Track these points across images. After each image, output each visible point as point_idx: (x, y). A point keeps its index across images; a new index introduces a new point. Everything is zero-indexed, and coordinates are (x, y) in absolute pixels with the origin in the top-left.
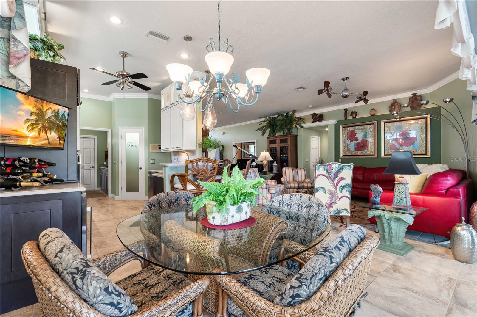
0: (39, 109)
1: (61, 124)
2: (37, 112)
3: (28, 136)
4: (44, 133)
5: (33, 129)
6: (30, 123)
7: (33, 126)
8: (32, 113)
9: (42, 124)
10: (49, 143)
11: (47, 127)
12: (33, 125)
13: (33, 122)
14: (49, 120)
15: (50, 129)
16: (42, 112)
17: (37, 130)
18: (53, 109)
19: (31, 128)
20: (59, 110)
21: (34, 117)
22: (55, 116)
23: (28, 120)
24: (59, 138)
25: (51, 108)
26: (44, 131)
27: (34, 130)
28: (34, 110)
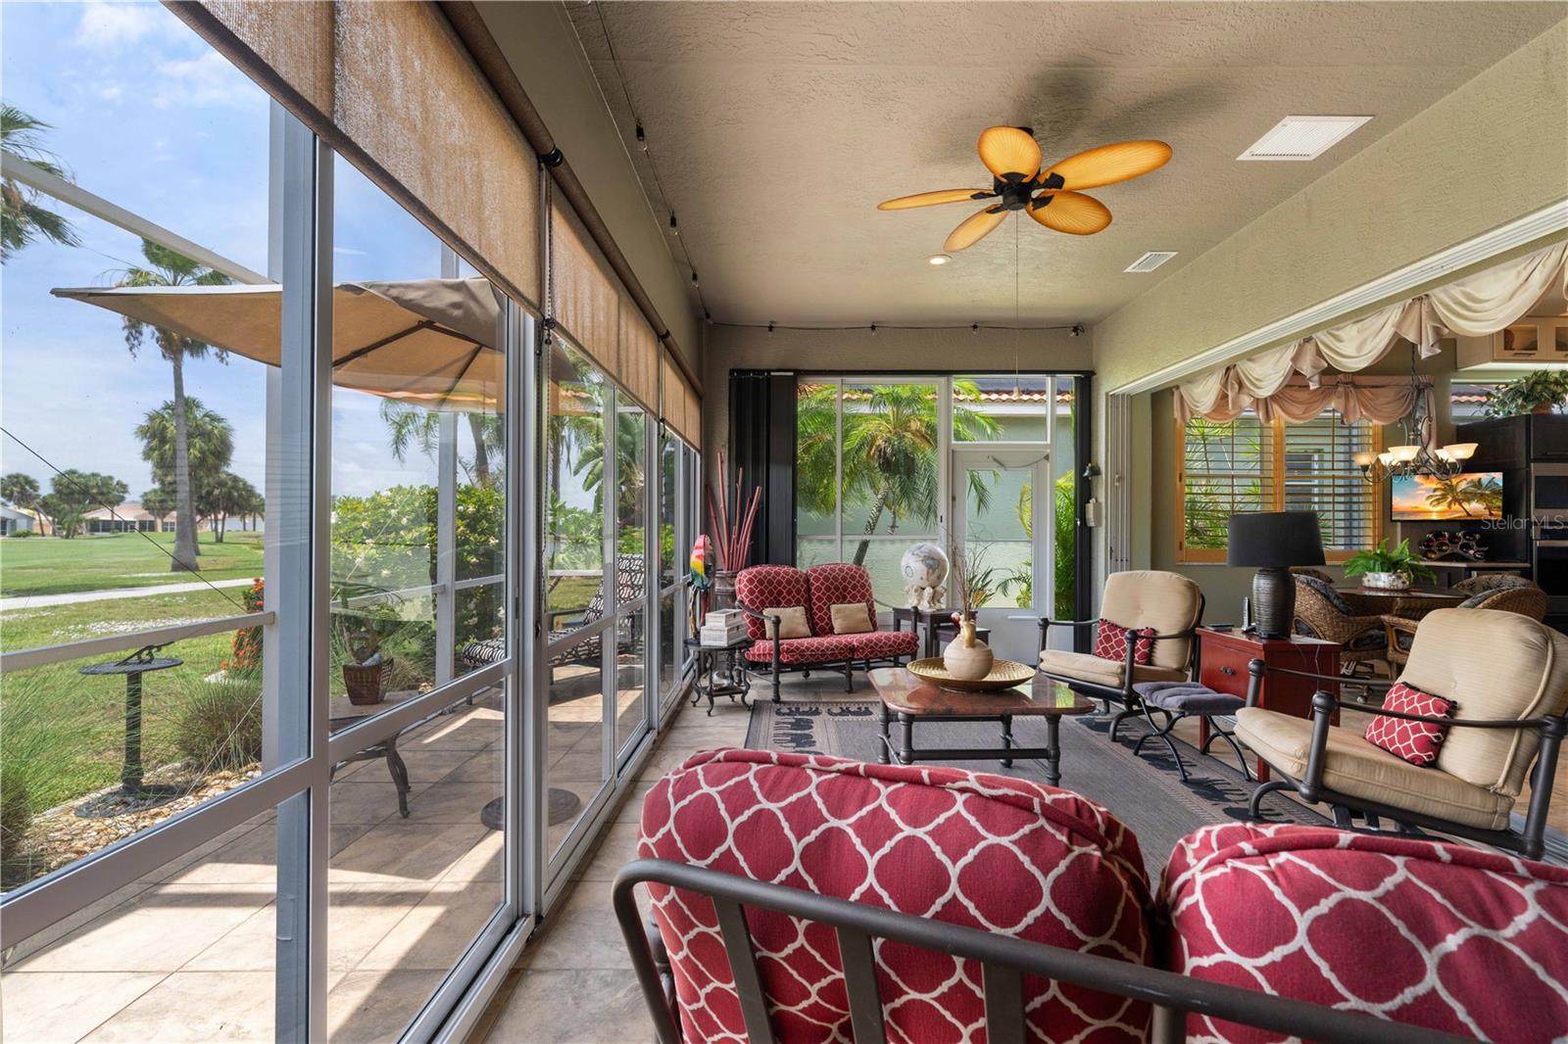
1: (1487, 492)
2: (1443, 487)
3: (1433, 510)
4: (1457, 505)
5: (1439, 503)
6: (1435, 499)
7: (1439, 501)
8: (1435, 490)
9: (1454, 497)
10: (1469, 515)
11: (1462, 499)
13: (1439, 497)
14: (1464, 492)
15: (1469, 501)
16: (1451, 486)
17: (1445, 503)
18: (1469, 480)
19: (1436, 503)
20: (1480, 479)
22: (1475, 486)
23: (1432, 496)
24: (1488, 508)
25: (1465, 479)
26: (1457, 503)
27: (1441, 504)
28: (1439, 486)
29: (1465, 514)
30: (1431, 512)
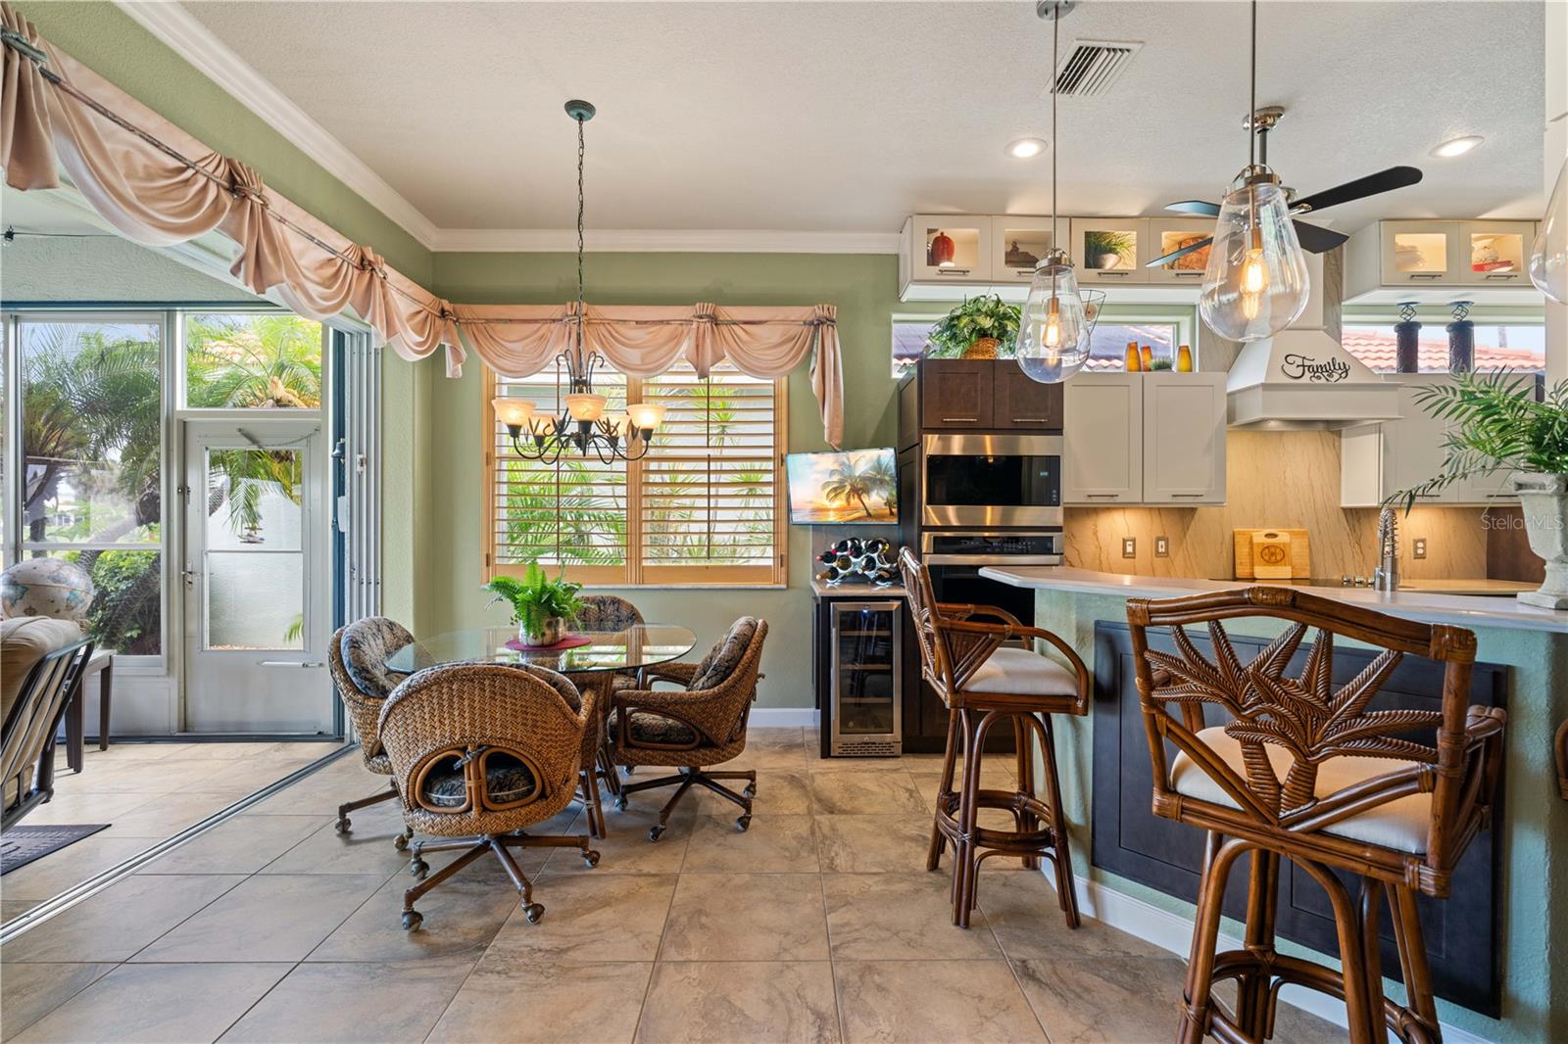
0: (843, 464)
2: (840, 469)
3: (829, 507)
4: (856, 500)
5: (836, 496)
6: (831, 488)
7: (837, 491)
8: (832, 472)
9: (851, 485)
10: (869, 515)
11: (861, 489)
12: (835, 489)
13: (835, 486)
14: (863, 479)
15: (867, 492)
16: (849, 468)
17: (843, 496)
18: (868, 457)
19: (833, 495)
20: (879, 456)
21: (836, 478)
23: (828, 484)
24: (889, 504)
25: (863, 456)
26: (856, 496)
27: (839, 496)
28: (836, 467)
29: (864, 513)
30: (828, 510)
